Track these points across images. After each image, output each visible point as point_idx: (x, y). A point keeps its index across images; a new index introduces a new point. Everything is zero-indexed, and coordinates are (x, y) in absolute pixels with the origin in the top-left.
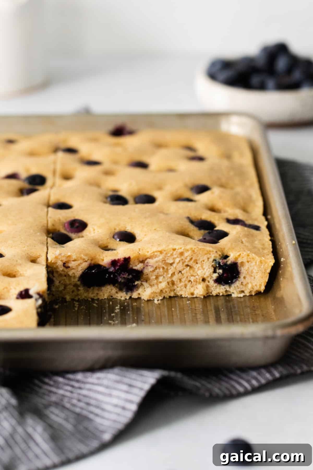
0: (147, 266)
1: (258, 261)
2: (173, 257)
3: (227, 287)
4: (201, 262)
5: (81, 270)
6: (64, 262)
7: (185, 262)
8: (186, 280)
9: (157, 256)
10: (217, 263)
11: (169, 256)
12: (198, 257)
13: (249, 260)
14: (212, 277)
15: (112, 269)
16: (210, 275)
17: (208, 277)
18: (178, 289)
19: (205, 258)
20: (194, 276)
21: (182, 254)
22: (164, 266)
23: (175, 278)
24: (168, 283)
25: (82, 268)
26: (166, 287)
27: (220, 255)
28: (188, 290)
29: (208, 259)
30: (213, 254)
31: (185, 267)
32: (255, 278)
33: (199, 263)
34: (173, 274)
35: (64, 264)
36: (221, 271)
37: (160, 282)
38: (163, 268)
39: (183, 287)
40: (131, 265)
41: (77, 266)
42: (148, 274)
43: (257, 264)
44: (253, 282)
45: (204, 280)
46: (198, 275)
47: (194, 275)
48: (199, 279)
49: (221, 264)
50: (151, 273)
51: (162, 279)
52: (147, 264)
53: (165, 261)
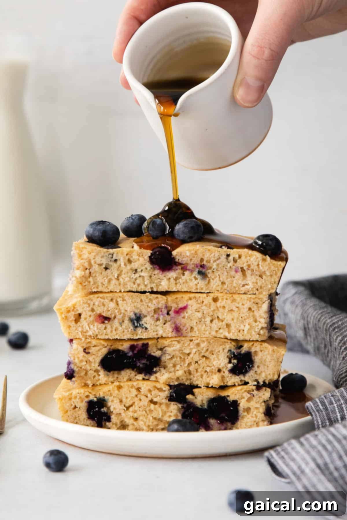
0: (165, 353)
1: (271, 350)
2: (189, 347)
3: (242, 377)
4: (217, 353)
5: (101, 355)
6: (84, 348)
7: (201, 353)
8: (202, 371)
9: (175, 345)
10: (233, 354)
11: (186, 347)
12: (214, 348)
13: (262, 349)
14: (227, 368)
15: (130, 354)
16: (225, 365)
17: (223, 368)
18: (195, 379)
19: (221, 348)
20: (210, 367)
21: (198, 345)
22: (181, 355)
23: (192, 368)
24: (185, 372)
25: (101, 354)
26: (183, 375)
27: (234, 346)
28: (204, 380)
29: (223, 349)
30: (228, 344)
31: (201, 358)
32: (268, 367)
33: (215, 354)
34: (189, 364)
35: (85, 350)
36: (235, 361)
37: (178, 370)
38: (181, 358)
39: (199, 377)
40: (150, 351)
41: (97, 351)
42: (165, 362)
43: (270, 352)
44: (266, 371)
45: (219, 371)
46: (213, 365)
47: (210, 365)
48: (215, 370)
49: (236, 354)
50: (168, 361)
51: (180, 367)
52: (165, 352)
53: (182, 350)
